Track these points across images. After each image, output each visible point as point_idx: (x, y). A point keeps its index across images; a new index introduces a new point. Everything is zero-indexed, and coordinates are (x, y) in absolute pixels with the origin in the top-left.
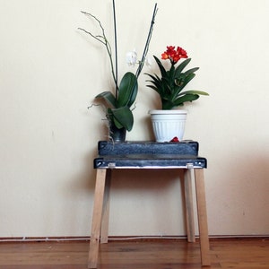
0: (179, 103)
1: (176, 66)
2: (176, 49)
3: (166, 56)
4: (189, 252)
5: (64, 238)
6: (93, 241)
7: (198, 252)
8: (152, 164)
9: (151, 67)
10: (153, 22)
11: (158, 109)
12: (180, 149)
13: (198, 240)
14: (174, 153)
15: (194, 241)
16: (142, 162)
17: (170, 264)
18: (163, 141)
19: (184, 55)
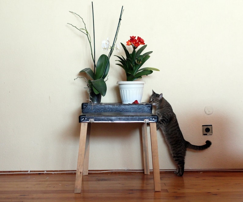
0: (139, 76)
1: (137, 50)
2: (136, 38)
3: (130, 43)
4: (145, 182)
5: (57, 171)
6: (78, 174)
7: (152, 181)
8: (120, 119)
9: (119, 51)
10: (120, 19)
11: (124, 80)
12: (140, 109)
13: (152, 173)
14: (135, 111)
15: (149, 173)
16: (113, 118)
17: (132, 190)
18: (127, 103)
19: (143, 42)
